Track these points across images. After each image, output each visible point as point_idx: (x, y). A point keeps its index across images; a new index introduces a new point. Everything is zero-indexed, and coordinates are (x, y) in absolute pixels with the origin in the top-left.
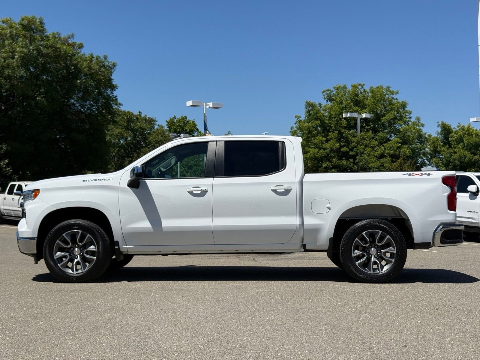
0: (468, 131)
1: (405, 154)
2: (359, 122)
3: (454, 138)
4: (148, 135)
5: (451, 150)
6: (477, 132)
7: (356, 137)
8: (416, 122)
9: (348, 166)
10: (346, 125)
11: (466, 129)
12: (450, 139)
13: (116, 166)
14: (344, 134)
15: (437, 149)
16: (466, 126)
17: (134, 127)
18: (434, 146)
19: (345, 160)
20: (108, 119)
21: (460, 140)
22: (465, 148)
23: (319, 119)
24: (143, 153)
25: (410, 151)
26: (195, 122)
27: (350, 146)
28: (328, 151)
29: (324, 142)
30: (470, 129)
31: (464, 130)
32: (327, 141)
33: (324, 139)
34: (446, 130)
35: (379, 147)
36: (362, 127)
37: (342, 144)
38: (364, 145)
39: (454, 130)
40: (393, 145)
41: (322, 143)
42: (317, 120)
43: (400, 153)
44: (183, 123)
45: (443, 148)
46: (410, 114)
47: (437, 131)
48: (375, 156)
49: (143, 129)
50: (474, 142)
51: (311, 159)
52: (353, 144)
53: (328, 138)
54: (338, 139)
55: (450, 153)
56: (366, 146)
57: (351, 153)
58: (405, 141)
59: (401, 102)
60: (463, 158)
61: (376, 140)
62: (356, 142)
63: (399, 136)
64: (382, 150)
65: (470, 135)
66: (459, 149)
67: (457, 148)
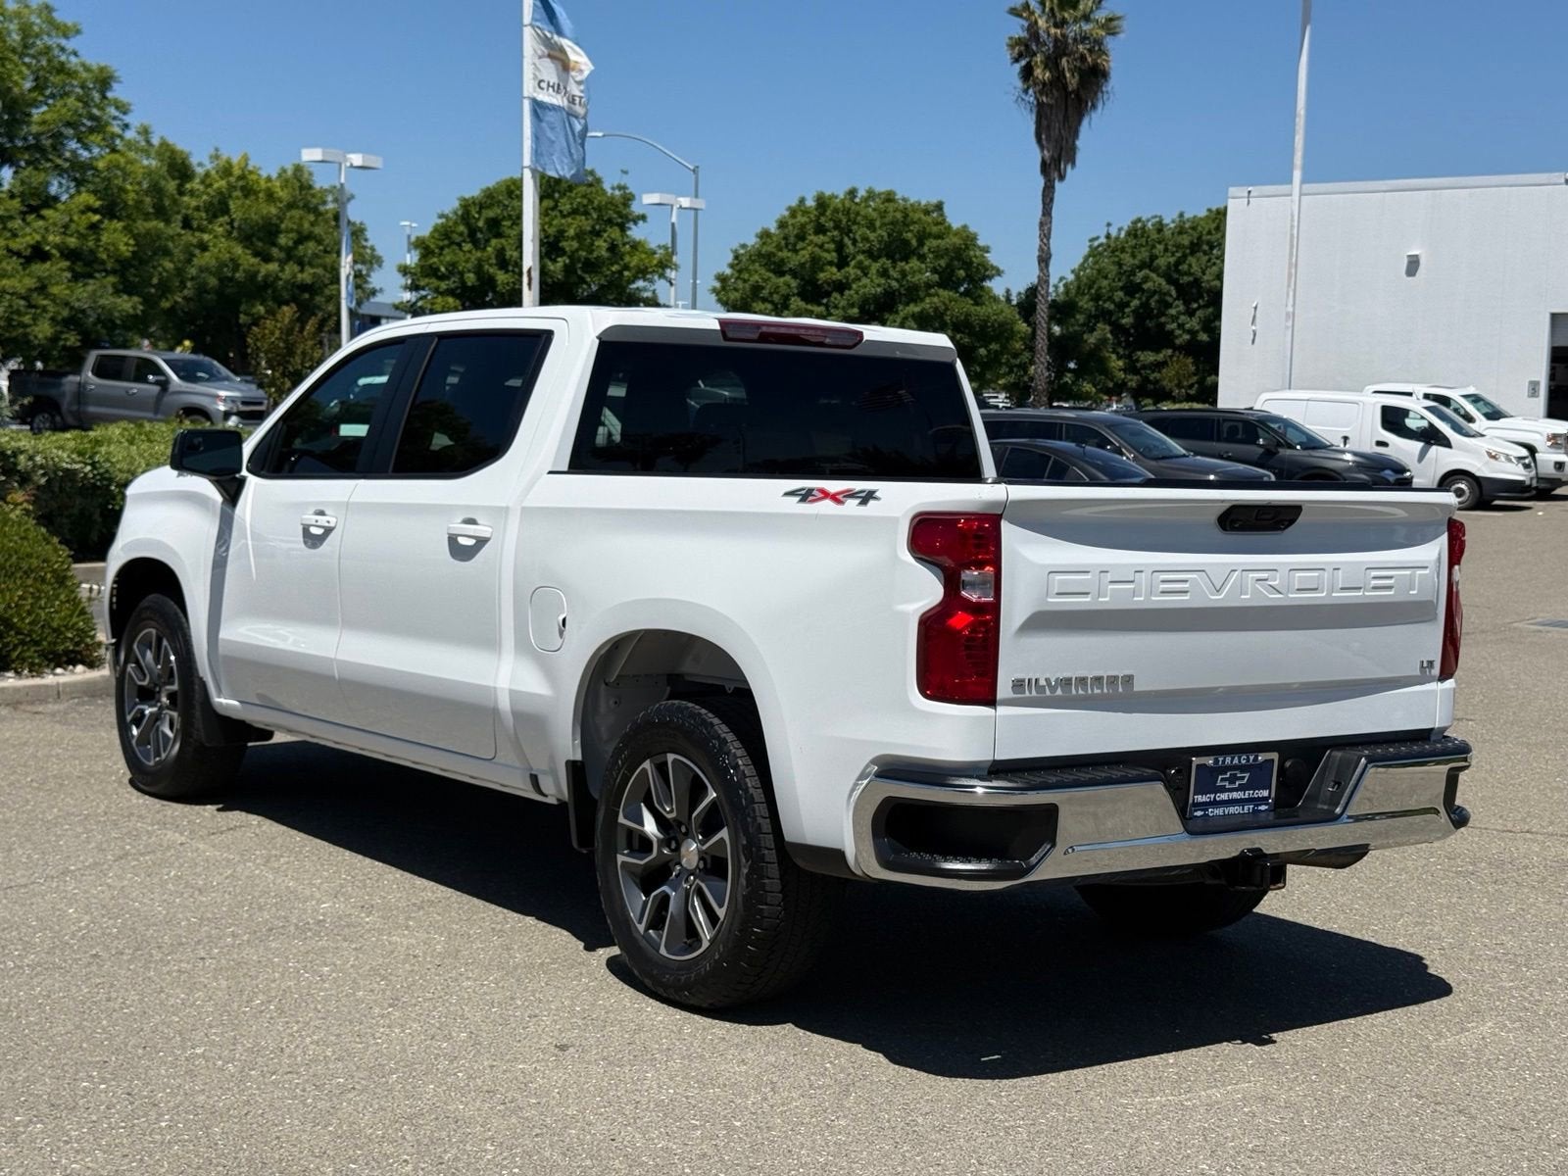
0: (242, 177)
1: (117, 252)
3: (200, 196)
5: (191, 238)
6: (269, 185)
8: (138, 142)
11: (237, 172)
16: (235, 161)
21: (219, 207)
22: (235, 234)
25: (132, 242)
30: (251, 172)
31: (231, 175)
34: (177, 168)
39: (200, 171)
40: (75, 218)
43: (98, 247)
46: (125, 113)
50: (263, 218)
58: (112, 205)
59: (95, 67)
60: (227, 266)
64: (37, 233)
65: (248, 191)
66: (216, 237)
67: (210, 233)
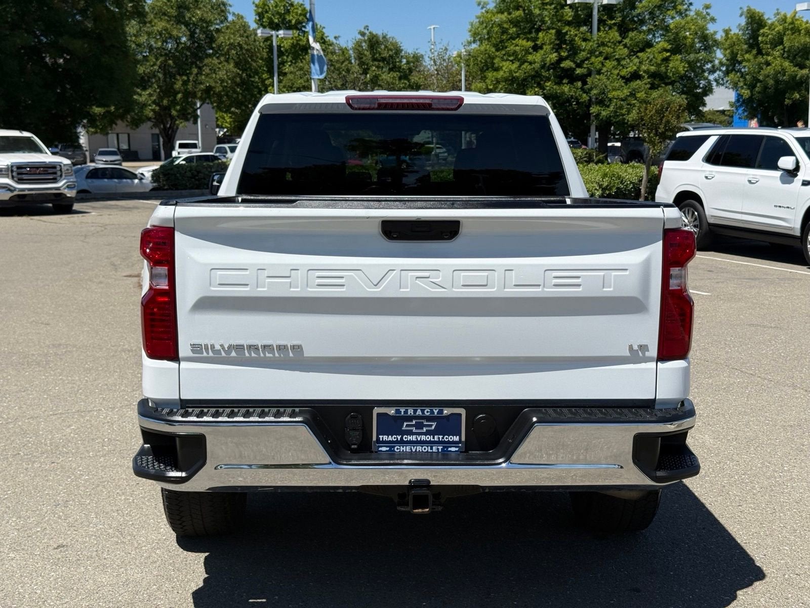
0: (792, 23)
1: (677, 72)
2: (595, 12)
3: (767, 36)
4: (216, 33)
5: (761, 59)
7: (589, 40)
9: (572, 96)
10: (571, 19)
11: (789, 20)
12: (760, 38)
13: (161, 91)
14: (567, 34)
15: (737, 56)
16: (789, 16)
17: (190, 18)
18: (732, 52)
19: (567, 84)
20: (127, 11)
21: (778, 41)
22: (785, 55)
23: (521, 6)
24: (209, 66)
25: (687, 65)
26: (305, 6)
27: (577, 58)
28: (537, 66)
29: (531, 50)
30: (797, 20)
31: (786, 22)
32: (536, 48)
33: (530, 44)
34: (755, 22)
35: (630, 59)
36: (601, 21)
37: (562, 54)
38: (603, 57)
39: (769, 22)
40: (656, 55)
41: (527, 52)
42: (518, 9)
43: (667, 70)
44: (284, 7)
45: (747, 56)
47: (739, 25)
48: (621, 77)
49: (206, 22)
50: (802, 45)
51: (505, 82)
52: (583, 54)
53: (538, 43)
54: (557, 44)
55: (759, 64)
56: (606, 58)
57: (579, 71)
58: (677, 47)
60: (779, 73)
61: (625, 46)
62: (589, 50)
63: (667, 38)
64: (635, 65)
65: (795, 30)
66: (775, 58)
67: (772, 56)
